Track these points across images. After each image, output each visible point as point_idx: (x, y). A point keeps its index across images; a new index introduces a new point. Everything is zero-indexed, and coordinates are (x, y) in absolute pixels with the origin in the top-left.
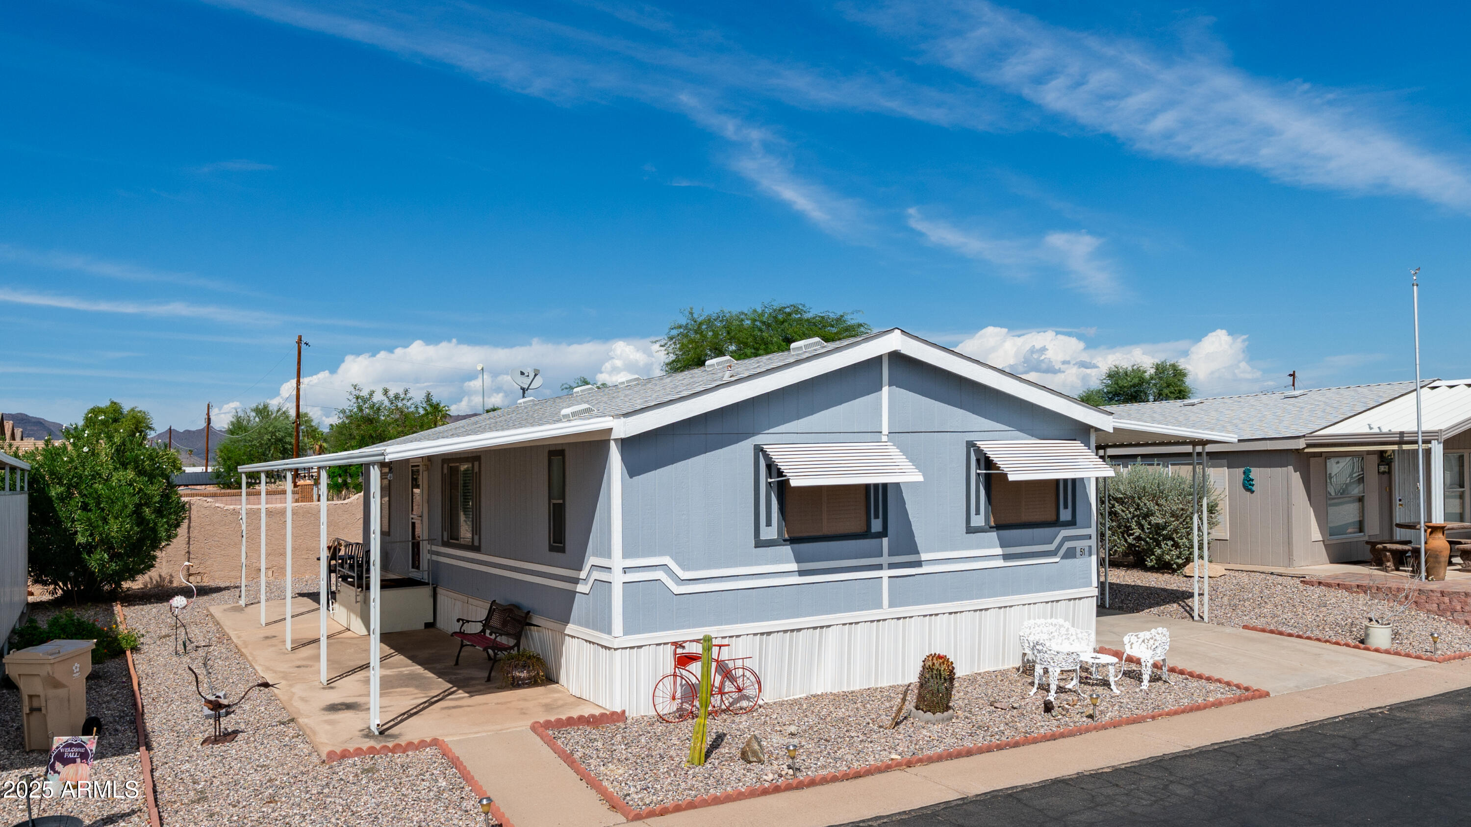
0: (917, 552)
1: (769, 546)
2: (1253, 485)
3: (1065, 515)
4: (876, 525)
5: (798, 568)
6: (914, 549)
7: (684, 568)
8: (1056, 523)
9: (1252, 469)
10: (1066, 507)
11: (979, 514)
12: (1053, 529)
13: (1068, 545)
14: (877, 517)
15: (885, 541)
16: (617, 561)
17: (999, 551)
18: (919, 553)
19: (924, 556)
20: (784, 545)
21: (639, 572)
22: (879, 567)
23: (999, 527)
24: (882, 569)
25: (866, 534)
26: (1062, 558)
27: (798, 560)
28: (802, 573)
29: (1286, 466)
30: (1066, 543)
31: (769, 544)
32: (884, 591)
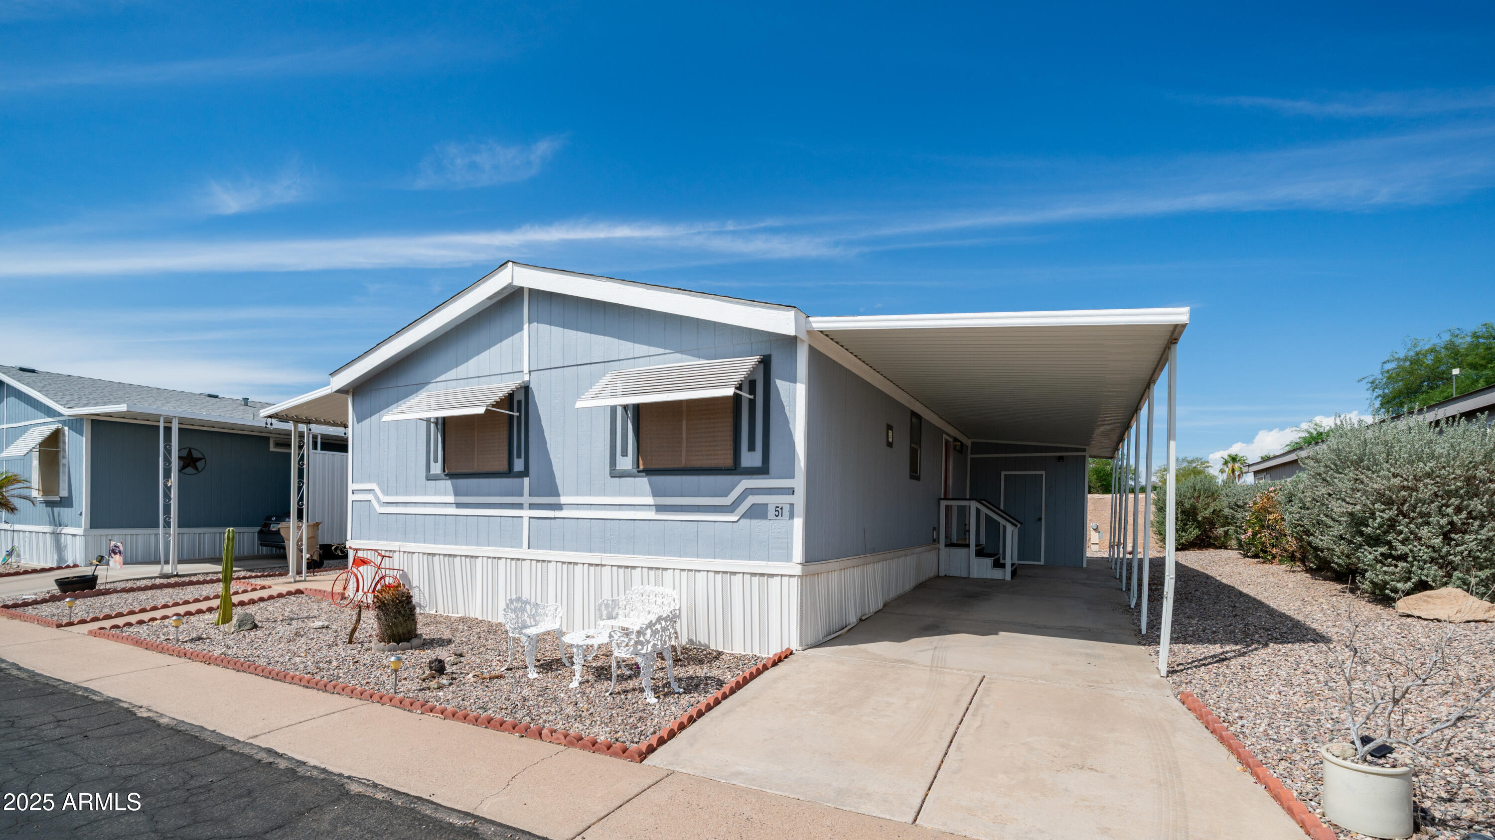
1: (435, 480)
3: (750, 459)
4: (519, 465)
5: (455, 500)
6: (554, 492)
7: (386, 493)
8: (735, 469)
10: (752, 448)
11: (627, 455)
12: (730, 477)
13: (751, 500)
14: (519, 456)
15: (526, 480)
17: (650, 500)
18: (559, 496)
19: (563, 500)
20: (445, 479)
21: (360, 494)
22: (520, 506)
23: (649, 472)
24: (522, 508)
25: (509, 473)
26: (743, 516)
27: (457, 493)
28: (459, 505)
30: (750, 497)
31: (436, 478)
32: (524, 532)
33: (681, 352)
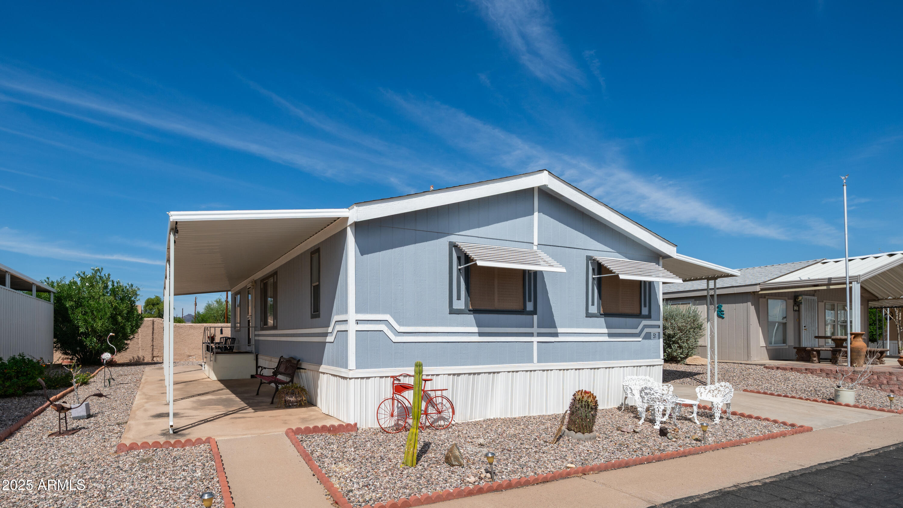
0: (555, 327)
1: (459, 314)
2: (723, 314)
3: (645, 311)
4: (530, 306)
5: (478, 330)
6: (553, 325)
7: (400, 324)
8: (639, 315)
9: (724, 305)
10: (645, 306)
11: (594, 305)
12: (638, 319)
13: (646, 330)
14: (530, 300)
15: (535, 317)
16: (352, 315)
17: (606, 331)
18: (556, 327)
19: (560, 330)
20: (469, 314)
21: (367, 324)
22: (531, 335)
23: (605, 315)
24: (533, 336)
25: (523, 311)
26: (643, 339)
27: (479, 325)
28: (481, 334)
29: (747, 302)
31: (459, 312)
32: (534, 351)
33: (619, 253)
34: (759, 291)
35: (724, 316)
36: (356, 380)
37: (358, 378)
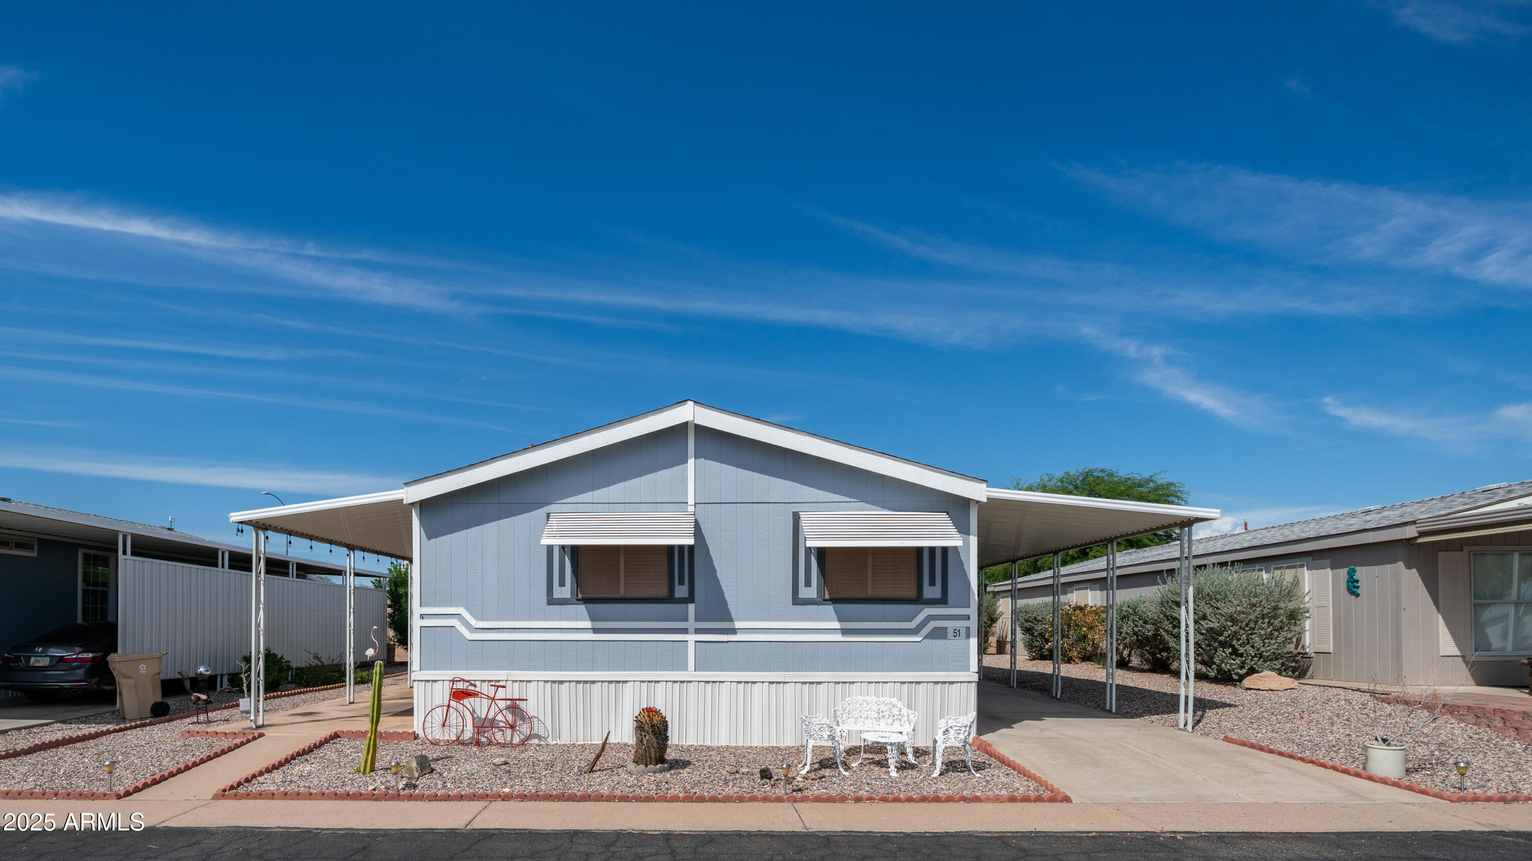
0: (731, 620)
1: (562, 604)
2: (1358, 588)
3: (931, 592)
4: (681, 591)
5: (592, 625)
6: (726, 617)
7: (478, 618)
8: (919, 600)
9: (1357, 568)
10: (932, 583)
11: (810, 586)
12: (914, 606)
13: (933, 624)
14: (681, 583)
15: (691, 607)
16: (416, 608)
17: (836, 625)
18: (732, 621)
19: (738, 625)
20: (578, 604)
21: (436, 618)
22: (685, 631)
23: (834, 600)
24: (687, 633)
25: (670, 599)
26: (925, 637)
27: (593, 619)
28: (596, 631)
29: (1395, 562)
30: (932, 622)
31: (563, 602)
32: (689, 655)
33: (867, 502)
34: (1416, 538)
35: (1359, 591)
36: (420, 683)
37: (422, 681)
